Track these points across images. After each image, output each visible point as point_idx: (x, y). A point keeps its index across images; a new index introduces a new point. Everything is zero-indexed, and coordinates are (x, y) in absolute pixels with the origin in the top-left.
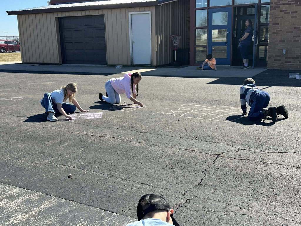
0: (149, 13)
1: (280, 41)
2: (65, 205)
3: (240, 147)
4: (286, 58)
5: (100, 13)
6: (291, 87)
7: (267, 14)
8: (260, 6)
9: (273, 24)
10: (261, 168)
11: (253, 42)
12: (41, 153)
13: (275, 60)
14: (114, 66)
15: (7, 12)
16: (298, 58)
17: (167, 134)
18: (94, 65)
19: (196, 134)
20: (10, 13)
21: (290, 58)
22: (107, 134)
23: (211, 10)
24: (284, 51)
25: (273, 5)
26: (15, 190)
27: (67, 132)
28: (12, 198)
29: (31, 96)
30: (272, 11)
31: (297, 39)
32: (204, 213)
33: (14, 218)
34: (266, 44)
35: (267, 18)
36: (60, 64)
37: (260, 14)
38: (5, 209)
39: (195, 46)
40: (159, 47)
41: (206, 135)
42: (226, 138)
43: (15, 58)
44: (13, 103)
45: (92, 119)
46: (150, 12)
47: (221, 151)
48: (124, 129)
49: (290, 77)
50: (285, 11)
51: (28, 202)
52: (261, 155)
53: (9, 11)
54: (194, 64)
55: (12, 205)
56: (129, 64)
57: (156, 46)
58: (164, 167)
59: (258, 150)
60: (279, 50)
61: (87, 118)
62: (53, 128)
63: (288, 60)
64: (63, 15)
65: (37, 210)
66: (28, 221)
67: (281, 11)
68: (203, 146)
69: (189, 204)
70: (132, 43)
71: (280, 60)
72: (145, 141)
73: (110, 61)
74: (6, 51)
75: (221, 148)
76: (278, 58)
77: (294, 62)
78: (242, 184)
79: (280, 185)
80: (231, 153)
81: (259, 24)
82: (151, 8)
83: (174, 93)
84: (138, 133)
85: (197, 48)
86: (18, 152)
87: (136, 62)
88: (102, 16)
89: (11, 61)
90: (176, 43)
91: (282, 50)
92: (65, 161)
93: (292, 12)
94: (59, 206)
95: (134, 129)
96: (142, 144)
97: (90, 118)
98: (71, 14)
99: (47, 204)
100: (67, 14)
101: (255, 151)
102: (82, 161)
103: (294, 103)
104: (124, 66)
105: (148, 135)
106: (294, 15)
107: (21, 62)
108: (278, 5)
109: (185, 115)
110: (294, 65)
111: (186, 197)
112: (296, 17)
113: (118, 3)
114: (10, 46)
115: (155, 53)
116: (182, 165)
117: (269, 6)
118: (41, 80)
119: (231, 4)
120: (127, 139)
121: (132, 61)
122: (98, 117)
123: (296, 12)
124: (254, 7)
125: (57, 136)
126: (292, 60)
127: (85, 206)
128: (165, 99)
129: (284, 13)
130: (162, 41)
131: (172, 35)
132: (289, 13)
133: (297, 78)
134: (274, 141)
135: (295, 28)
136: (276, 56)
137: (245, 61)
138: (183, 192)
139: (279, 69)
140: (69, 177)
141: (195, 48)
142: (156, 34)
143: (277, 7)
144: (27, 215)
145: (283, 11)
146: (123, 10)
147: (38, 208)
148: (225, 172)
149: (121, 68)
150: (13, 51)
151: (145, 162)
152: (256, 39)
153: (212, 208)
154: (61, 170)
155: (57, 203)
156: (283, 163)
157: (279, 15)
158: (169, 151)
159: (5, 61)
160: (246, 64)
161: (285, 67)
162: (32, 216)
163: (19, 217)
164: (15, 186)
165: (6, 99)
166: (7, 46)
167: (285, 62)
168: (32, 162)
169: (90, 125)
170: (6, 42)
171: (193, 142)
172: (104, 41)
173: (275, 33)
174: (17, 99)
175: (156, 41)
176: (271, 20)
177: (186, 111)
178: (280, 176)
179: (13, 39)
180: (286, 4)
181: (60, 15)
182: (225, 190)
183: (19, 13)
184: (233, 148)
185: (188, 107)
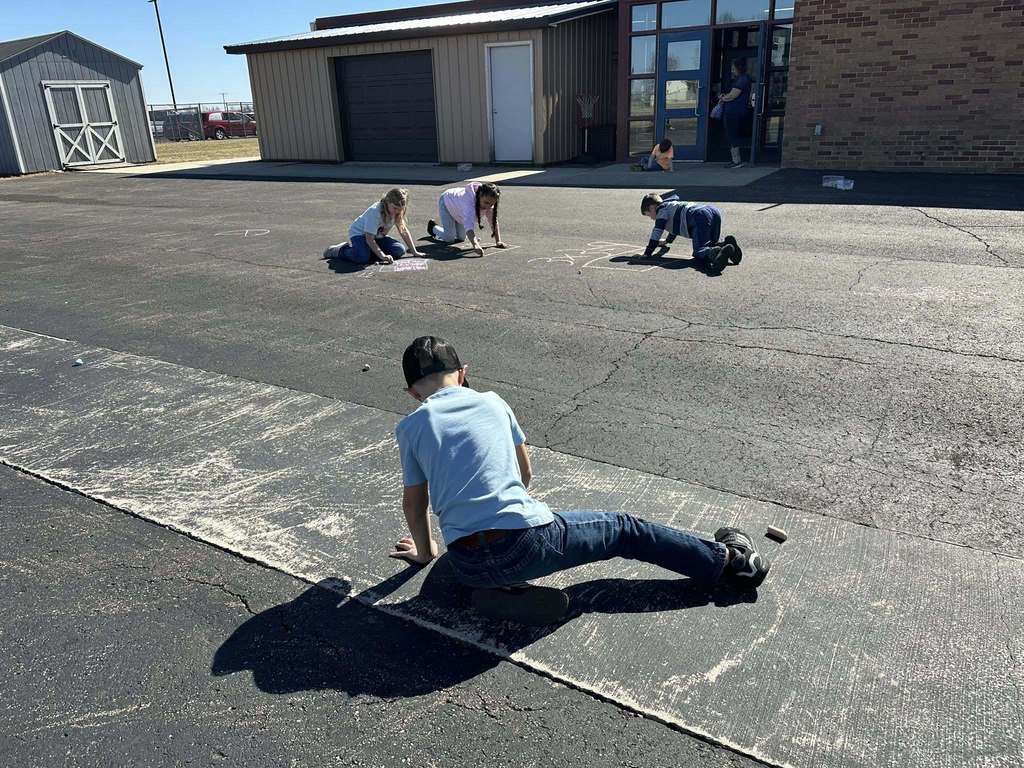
0: (528, 45)
1: (810, 106)
2: (360, 414)
3: (693, 320)
4: (822, 144)
5: (423, 45)
6: (822, 205)
7: (787, 46)
8: (772, 26)
9: (798, 68)
10: (724, 355)
11: (753, 109)
12: (311, 330)
13: (799, 149)
14: (454, 165)
15: (225, 48)
16: (846, 144)
17: (553, 298)
18: (412, 164)
19: (610, 298)
20: (231, 50)
21: (831, 144)
22: (437, 299)
23: (664, 37)
24: (818, 129)
25: (799, 24)
26: (268, 390)
27: (359, 295)
28: (263, 402)
29: (284, 227)
30: (796, 39)
31: (848, 100)
32: (605, 426)
33: (269, 432)
34: (782, 115)
35: (786, 56)
36: (342, 162)
37: (771, 46)
38: (253, 418)
39: (629, 118)
40: (551, 122)
41: (630, 299)
42: (668, 305)
43: (247, 151)
44: (251, 240)
45: (406, 272)
46: (530, 42)
47: (653, 327)
48: (469, 290)
49: (825, 184)
50: (824, 40)
51: (293, 407)
52: (731, 333)
53: (227, 45)
54: (626, 159)
55: (265, 413)
56: (487, 160)
57: (545, 119)
58: (541, 355)
59: (728, 324)
60: (809, 125)
61: (398, 270)
62: (332, 287)
63: (825, 148)
64: (344, 52)
65: (309, 419)
66: (294, 435)
67: (816, 38)
68: (622, 318)
69: (581, 413)
70: (493, 113)
71: (808, 149)
72: (509, 310)
73: (445, 155)
74: (227, 136)
75: (656, 321)
76: (805, 144)
77: (839, 153)
78: (683, 381)
79: (755, 382)
80: (673, 330)
81: (769, 69)
82: (533, 32)
83: (576, 221)
84: (496, 298)
85: (632, 124)
86: (269, 329)
87: (501, 157)
88: (428, 52)
89: (238, 156)
90: (587, 113)
91: (814, 125)
92: (356, 344)
93: (841, 41)
94: (348, 414)
95: (488, 289)
96: (504, 315)
97: (403, 269)
98: (361, 50)
99: (327, 411)
100: (352, 51)
101: (720, 327)
102: (388, 345)
103: (820, 236)
104: (475, 165)
105: (516, 300)
106: (844, 46)
107: (259, 158)
108: (810, 24)
109: (594, 264)
110: (837, 158)
111: (578, 402)
112: (847, 51)
113: (471, 22)
114: (234, 125)
115: (541, 135)
116: (575, 351)
117: (790, 26)
118: (303, 196)
119: (708, 23)
120: (474, 307)
121: (493, 155)
122: (418, 268)
123: (849, 41)
124: (757, 30)
125: (341, 302)
126: (832, 149)
127: (395, 415)
128: (556, 232)
129: (823, 43)
130: (557, 108)
131: (579, 92)
132: (833, 42)
133: (839, 187)
134: (762, 309)
135: (844, 76)
136: (801, 139)
137: (735, 151)
138: (573, 395)
139: (807, 167)
140: (364, 370)
141: (629, 124)
142: (545, 93)
143: (807, 29)
144: (293, 428)
145: (821, 38)
146: (472, 39)
147: (311, 417)
148: (655, 362)
149: (468, 169)
150: (242, 136)
151: (506, 347)
152: (759, 101)
153: (621, 418)
154: (349, 359)
155: (344, 410)
156: (770, 346)
157: (810, 48)
158: (554, 328)
159: (226, 157)
160: (736, 159)
161: (819, 164)
162: (300, 428)
163: (278, 429)
164: (269, 383)
165: (236, 232)
166: (227, 125)
167: (820, 153)
168: (295, 346)
169: (404, 282)
170: (225, 115)
171: (602, 311)
172: (433, 111)
173: (802, 88)
174: (259, 232)
175: (545, 108)
176: (794, 59)
177: (597, 256)
178: (758, 367)
179: (238, 107)
180: (827, 22)
181: (337, 53)
182: (649, 391)
183: (250, 50)
184: (678, 322)
185: (601, 247)
